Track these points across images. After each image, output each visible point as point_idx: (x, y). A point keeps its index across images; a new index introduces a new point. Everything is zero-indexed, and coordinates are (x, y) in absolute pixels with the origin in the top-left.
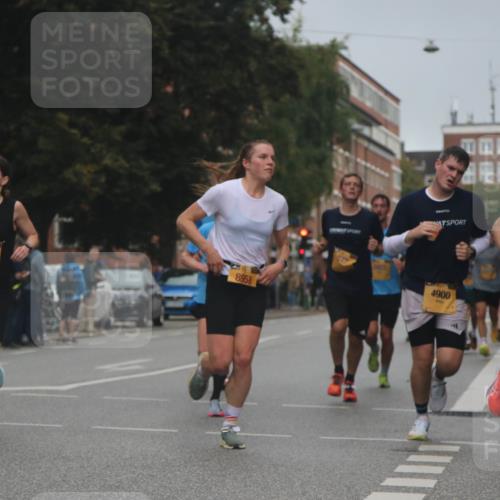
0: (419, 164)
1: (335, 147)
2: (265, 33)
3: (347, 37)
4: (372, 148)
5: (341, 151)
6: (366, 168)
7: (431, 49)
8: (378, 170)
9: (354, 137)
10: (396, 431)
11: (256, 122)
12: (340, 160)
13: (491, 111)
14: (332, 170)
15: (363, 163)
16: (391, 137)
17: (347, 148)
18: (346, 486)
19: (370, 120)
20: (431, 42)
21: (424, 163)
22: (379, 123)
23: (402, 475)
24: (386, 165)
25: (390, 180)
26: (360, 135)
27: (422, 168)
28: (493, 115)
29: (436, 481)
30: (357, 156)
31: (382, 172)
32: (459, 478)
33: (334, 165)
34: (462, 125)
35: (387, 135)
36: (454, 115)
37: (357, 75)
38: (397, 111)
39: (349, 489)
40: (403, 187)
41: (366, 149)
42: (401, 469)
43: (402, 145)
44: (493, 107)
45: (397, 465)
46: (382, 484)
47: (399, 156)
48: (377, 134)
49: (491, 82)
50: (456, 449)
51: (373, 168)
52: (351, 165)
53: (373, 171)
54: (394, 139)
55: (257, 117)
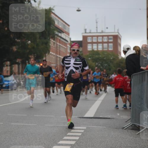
3: (54, 7)
4: (62, 39)
5: (52, 40)
6: (60, 45)
7: (79, 11)
9: (56, 36)
12: (52, 43)
13: (96, 29)
14: (50, 46)
15: (59, 44)
16: (67, 36)
17: (54, 40)
18: (52, 139)
19: (61, 31)
20: (79, 8)
22: (63, 32)
23: (69, 136)
24: (65, 45)
25: (67, 49)
26: (58, 36)
28: (97, 30)
29: (79, 137)
30: (57, 42)
31: (64, 47)
32: (86, 137)
33: (50, 45)
34: (87, 33)
35: (66, 36)
36: (86, 30)
37: (57, 18)
38: (69, 29)
41: (60, 40)
43: (70, 39)
44: (97, 28)
45: (68, 133)
46: (63, 138)
47: (69, 42)
48: (63, 35)
49: (96, 20)
50: (85, 128)
51: (62, 45)
52: (55, 44)
54: (68, 37)
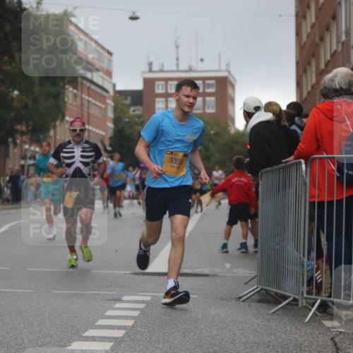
0: (126, 99)
2: (16, 5)
4: (93, 87)
5: (71, 89)
6: (89, 101)
7: (134, 18)
8: (97, 103)
9: (80, 80)
10: (107, 287)
11: (10, 68)
12: (70, 96)
13: (176, 62)
14: (65, 103)
15: (87, 98)
16: (106, 80)
17: (75, 88)
18: (70, 325)
20: (134, 13)
21: (129, 98)
22: (97, 70)
23: (110, 317)
24: (103, 100)
25: (105, 110)
26: (84, 78)
27: (128, 101)
28: (177, 65)
29: (133, 321)
30: (82, 93)
31: (100, 105)
32: (150, 319)
33: (66, 99)
34: (155, 72)
35: (103, 78)
36: (150, 64)
38: (110, 62)
39: (72, 328)
40: (115, 115)
41: (89, 88)
42: (109, 313)
43: (114, 85)
44: (177, 59)
45: (107, 310)
46: (96, 324)
47: (112, 93)
48: (97, 77)
49: (176, 42)
50: (149, 298)
51: (94, 101)
52: (78, 99)
53: (94, 104)
54: (108, 81)
55: (11, 64)
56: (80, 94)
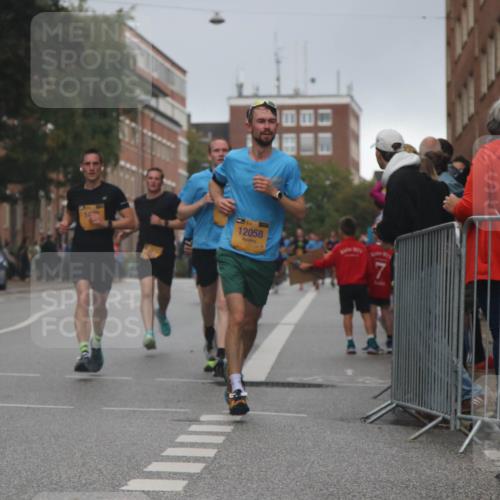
0: (205, 135)
1: (122, 118)
2: (50, 2)
3: (133, 8)
4: (159, 119)
5: (127, 122)
6: (153, 139)
7: (217, 21)
8: (164, 141)
9: (140, 108)
10: (179, 401)
12: (127, 131)
13: (276, 83)
14: (119, 141)
15: (150, 134)
16: (177, 108)
17: (134, 120)
18: (127, 456)
19: (158, 91)
20: (217, 14)
21: (210, 135)
22: (165, 95)
23: (182, 445)
24: (172, 136)
25: (176, 151)
26: (148, 107)
27: (208, 139)
28: (278, 87)
29: (216, 451)
30: (143, 127)
31: (169, 144)
32: (239, 448)
33: (121, 136)
34: (247, 97)
35: (173, 106)
36: (240, 87)
38: (183, 82)
39: (129, 460)
40: (190, 159)
41: (153, 120)
42: (182, 438)
43: (189, 116)
44: (278, 79)
45: (178, 435)
46: (163, 454)
47: (185, 127)
48: (164, 105)
49: (276, 54)
50: (237, 418)
51: (160, 139)
52: (138, 136)
53: (159, 142)
54: (181, 111)
56: (140, 129)
